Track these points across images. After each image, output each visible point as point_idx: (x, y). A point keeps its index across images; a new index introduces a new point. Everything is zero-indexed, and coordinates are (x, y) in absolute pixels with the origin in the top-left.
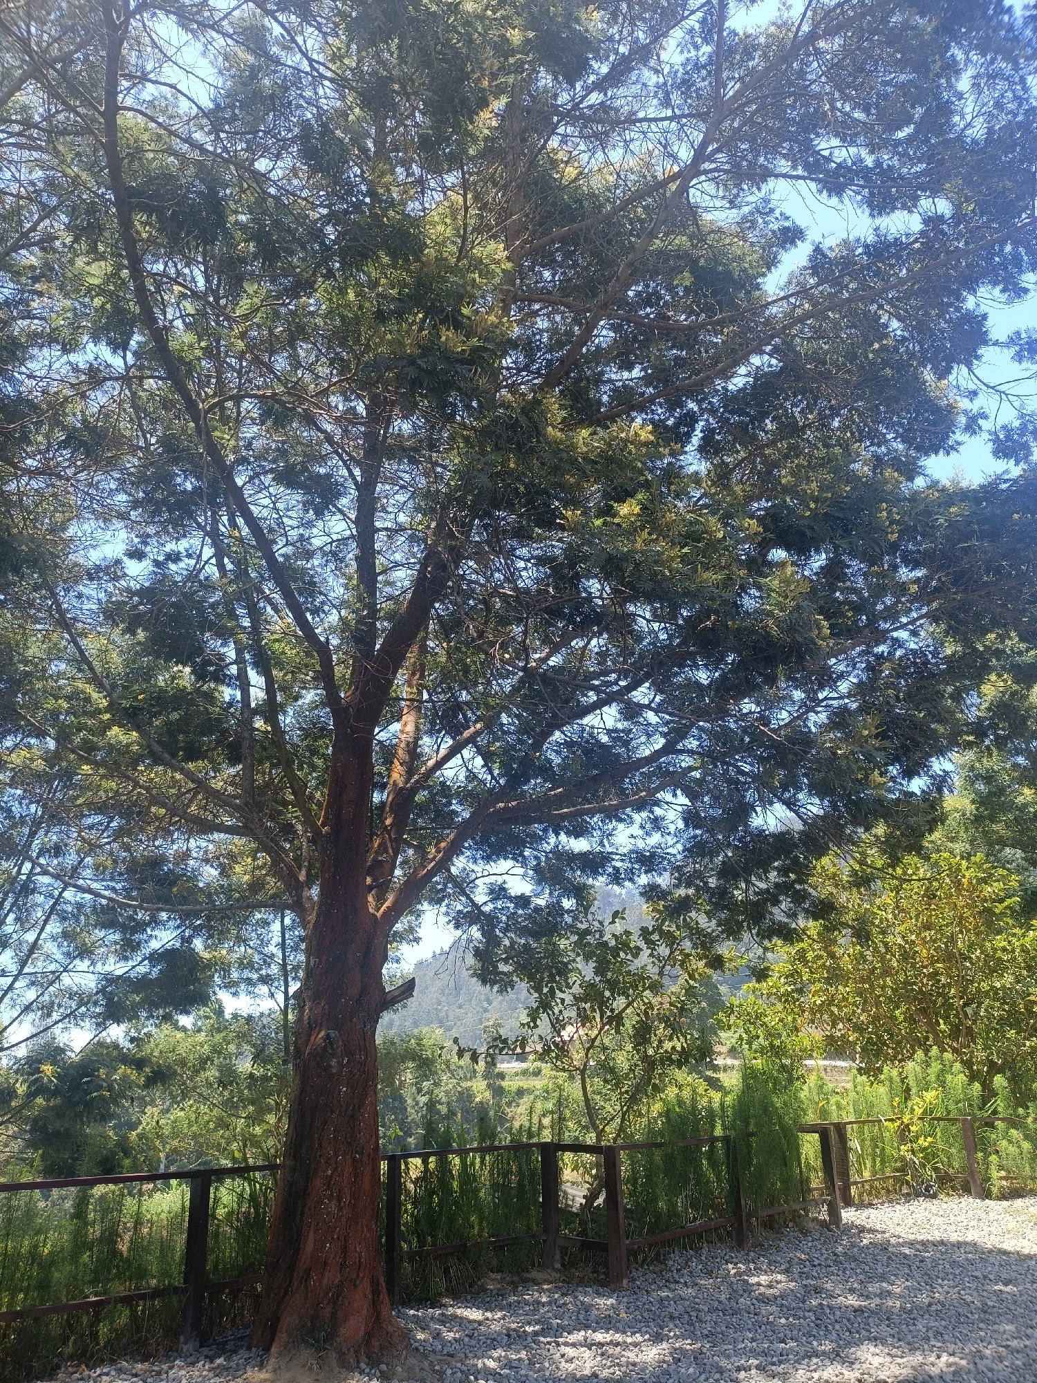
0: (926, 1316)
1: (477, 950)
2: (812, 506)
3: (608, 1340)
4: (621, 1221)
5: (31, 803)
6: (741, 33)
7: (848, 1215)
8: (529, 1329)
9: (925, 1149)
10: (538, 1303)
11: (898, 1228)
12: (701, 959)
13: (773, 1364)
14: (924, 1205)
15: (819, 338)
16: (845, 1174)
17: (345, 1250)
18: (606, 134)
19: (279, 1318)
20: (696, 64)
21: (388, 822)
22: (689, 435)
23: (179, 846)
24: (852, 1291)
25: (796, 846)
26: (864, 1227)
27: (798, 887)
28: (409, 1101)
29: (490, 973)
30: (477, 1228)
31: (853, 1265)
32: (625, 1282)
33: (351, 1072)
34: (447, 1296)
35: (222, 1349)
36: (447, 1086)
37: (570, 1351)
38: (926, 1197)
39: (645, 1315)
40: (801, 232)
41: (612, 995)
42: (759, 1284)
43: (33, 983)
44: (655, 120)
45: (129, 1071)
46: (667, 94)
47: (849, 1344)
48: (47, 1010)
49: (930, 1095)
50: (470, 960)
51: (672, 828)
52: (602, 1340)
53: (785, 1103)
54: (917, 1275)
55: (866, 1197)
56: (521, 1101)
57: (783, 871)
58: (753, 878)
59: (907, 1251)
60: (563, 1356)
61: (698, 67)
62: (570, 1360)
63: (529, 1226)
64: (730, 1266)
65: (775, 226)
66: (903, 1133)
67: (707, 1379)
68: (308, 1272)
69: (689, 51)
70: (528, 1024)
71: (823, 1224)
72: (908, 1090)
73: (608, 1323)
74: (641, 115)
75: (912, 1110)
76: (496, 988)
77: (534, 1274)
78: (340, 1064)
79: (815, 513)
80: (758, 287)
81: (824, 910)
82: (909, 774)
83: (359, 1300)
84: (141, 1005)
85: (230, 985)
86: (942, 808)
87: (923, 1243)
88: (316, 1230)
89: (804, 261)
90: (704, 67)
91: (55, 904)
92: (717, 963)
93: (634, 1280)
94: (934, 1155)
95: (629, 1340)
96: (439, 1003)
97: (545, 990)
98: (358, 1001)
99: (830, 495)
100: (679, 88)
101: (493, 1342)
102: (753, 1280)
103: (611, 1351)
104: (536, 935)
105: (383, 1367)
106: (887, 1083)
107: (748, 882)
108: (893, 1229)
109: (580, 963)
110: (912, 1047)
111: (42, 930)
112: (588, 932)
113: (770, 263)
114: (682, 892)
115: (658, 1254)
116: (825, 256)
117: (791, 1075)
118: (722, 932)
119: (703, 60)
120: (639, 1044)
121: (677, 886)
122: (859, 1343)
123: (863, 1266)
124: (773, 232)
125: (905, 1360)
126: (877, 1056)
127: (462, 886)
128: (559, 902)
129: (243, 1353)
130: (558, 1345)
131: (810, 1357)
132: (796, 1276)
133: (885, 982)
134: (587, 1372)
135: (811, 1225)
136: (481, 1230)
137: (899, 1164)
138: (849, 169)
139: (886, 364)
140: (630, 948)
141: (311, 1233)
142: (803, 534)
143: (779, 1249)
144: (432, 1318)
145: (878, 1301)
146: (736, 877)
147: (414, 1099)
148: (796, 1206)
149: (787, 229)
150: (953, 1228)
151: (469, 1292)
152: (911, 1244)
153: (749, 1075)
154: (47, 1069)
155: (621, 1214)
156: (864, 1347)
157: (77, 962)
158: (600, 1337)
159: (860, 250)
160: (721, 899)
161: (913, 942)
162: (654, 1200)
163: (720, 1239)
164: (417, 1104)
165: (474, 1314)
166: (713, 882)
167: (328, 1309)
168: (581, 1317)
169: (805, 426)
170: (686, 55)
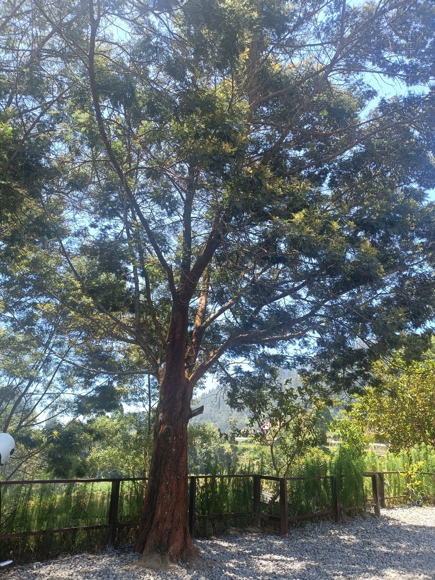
0: (416, 558)
1: (229, 393)
2: (377, 214)
3: (280, 558)
4: (286, 509)
5: (50, 324)
6: (352, 7)
7: (383, 512)
8: (247, 552)
9: (417, 486)
10: (251, 541)
11: (405, 519)
12: (323, 401)
13: (349, 574)
14: (417, 509)
15: (382, 138)
16: (382, 495)
17: (173, 515)
18: (292, 52)
19: (146, 541)
20: (332, 20)
21: (194, 340)
22: (324, 179)
23: (109, 345)
24: (384, 545)
25: (366, 356)
26: (390, 517)
27: (366, 373)
28: (198, 451)
29: (234, 403)
30: (226, 508)
31: (385, 534)
32: (287, 534)
33: (177, 443)
34: (213, 535)
35: (123, 551)
36: (214, 445)
37: (264, 562)
38: (417, 506)
39: (295, 549)
40: (376, 92)
41: (285, 414)
42: (344, 539)
43: (50, 397)
44: (314, 45)
45: (87, 435)
46: (319, 33)
47: (382, 568)
48: (55, 408)
49: (421, 463)
50: (226, 398)
51: (312, 346)
52: (278, 559)
53: (357, 464)
54: (413, 541)
55: (391, 504)
56: (244, 453)
57: (360, 366)
58: (346, 368)
59: (409, 529)
60: (261, 564)
61: (332, 21)
62: (264, 566)
63: (248, 509)
64: (332, 531)
65: (364, 90)
66: (408, 479)
67: (321, 578)
68: (158, 523)
69: (329, 15)
70: (249, 424)
71: (372, 515)
72: (411, 460)
73: (279, 552)
74: (308, 43)
75: (413, 469)
76: (236, 409)
77: (249, 529)
78: (172, 439)
79: (378, 218)
80: (356, 116)
81: (377, 383)
82: (416, 326)
83: (179, 536)
84: (91, 407)
85: (127, 401)
86: (430, 341)
87: (415, 526)
88: (162, 506)
89: (377, 105)
90: (335, 22)
91: (59, 366)
92: (330, 403)
93: (290, 534)
94: (422, 488)
95: (289, 559)
96: (211, 411)
97: (257, 411)
98: (180, 414)
99: (385, 210)
100: (324, 31)
101: (232, 556)
102: (341, 537)
103: (281, 563)
104: (253, 388)
105: (188, 563)
106: (402, 457)
107: (344, 370)
108: (402, 519)
109: (271, 401)
110: (414, 442)
111: (54, 376)
112: (275, 388)
113: (362, 106)
114: (315, 373)
115: (301, 523)
116: (386, 103)
117: (360, 452)
118: (332, 390)
119: (335, 19)
120: (296, 436)
121: (314, 370)
122: (386, 568)
123: (389, 534)
124: (364, 92)
125: (405, 576)
126: (398, 444)
127: (223, 367)
128: (264, 375)
129: (132, 553)
130: (259, 559)
131: (365, 572)
132: (360, 537)
133: (402, 413)
134: (271, 571)
135: (367, 515)
136: (228, 509)
137: (406, 491)
138: (398, 66)
139: (411, 150)
140: (293, 396)
141: (160, 507)
142: (373, 226)
143: (353, 525)
144: (207, 544)
145: (395, 550)
146: (339, 368)
147: (200, 450)
148: (361, 507)
149: (370, 91)
150: (429, 520)
151: (223, 534)
152: (410, 526)
153: (343, 451)
154: (56, 433)
155: (287, 506)
156: (388, 569)
157: (67, 389)
158: (276, 557)
159: (402, 100)
160: (332, 376)
161: (415, 397)
162: (301, 501)
163: (328, 519)
164: (201, 452)
165: (225, 544)
166: (329, 369)
167: (166, 539)
168: (269, 548)
169: (375, 176)
170: (328, 16)
